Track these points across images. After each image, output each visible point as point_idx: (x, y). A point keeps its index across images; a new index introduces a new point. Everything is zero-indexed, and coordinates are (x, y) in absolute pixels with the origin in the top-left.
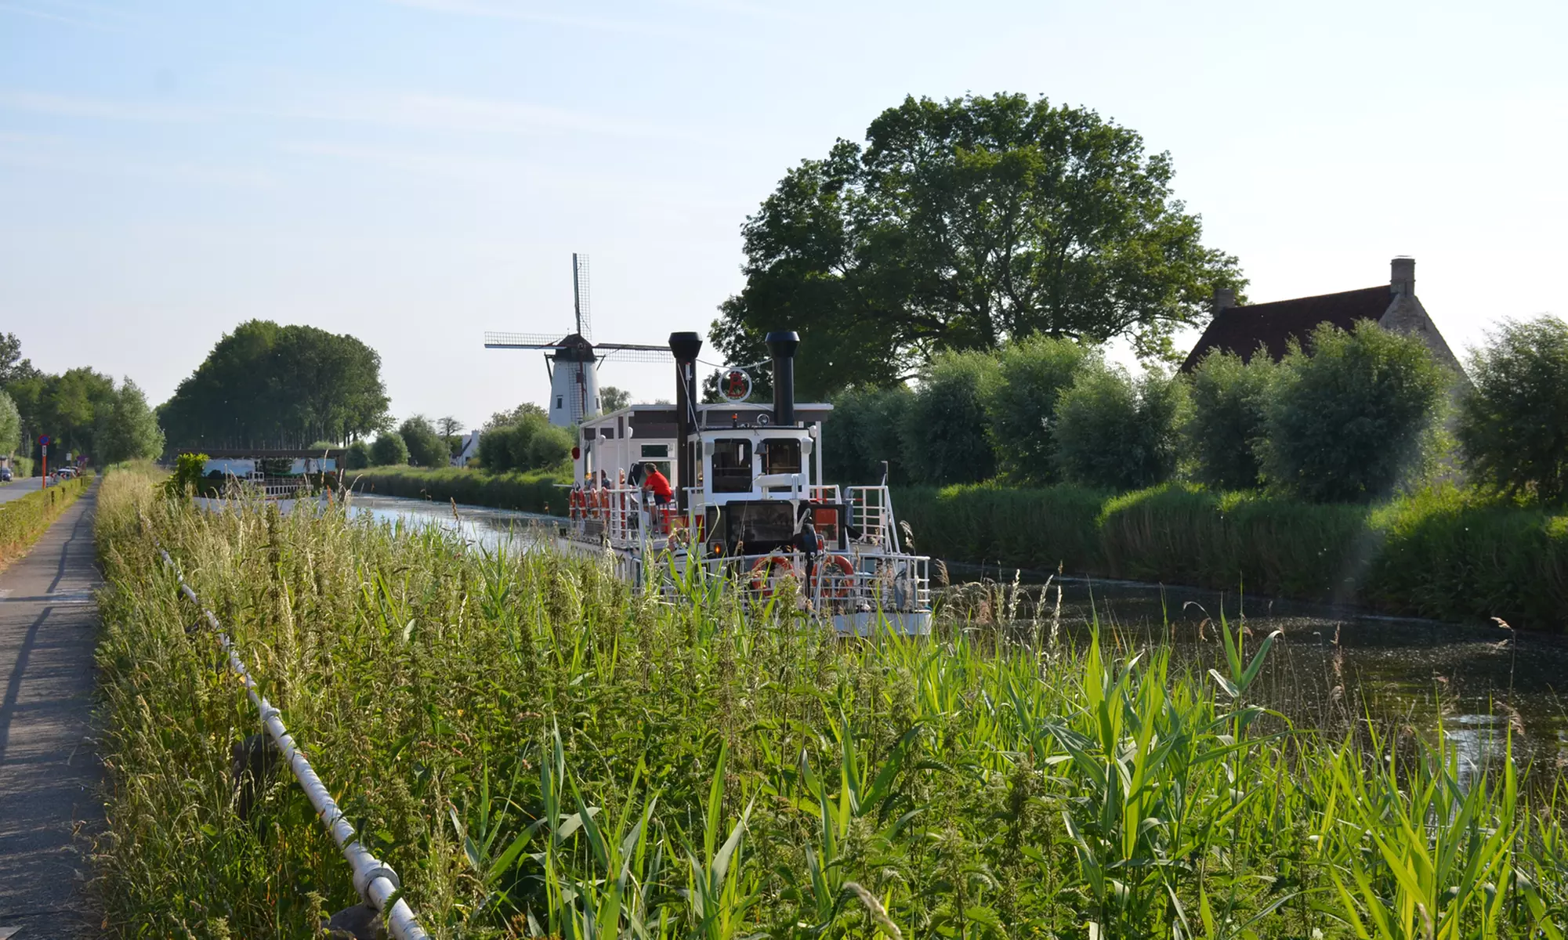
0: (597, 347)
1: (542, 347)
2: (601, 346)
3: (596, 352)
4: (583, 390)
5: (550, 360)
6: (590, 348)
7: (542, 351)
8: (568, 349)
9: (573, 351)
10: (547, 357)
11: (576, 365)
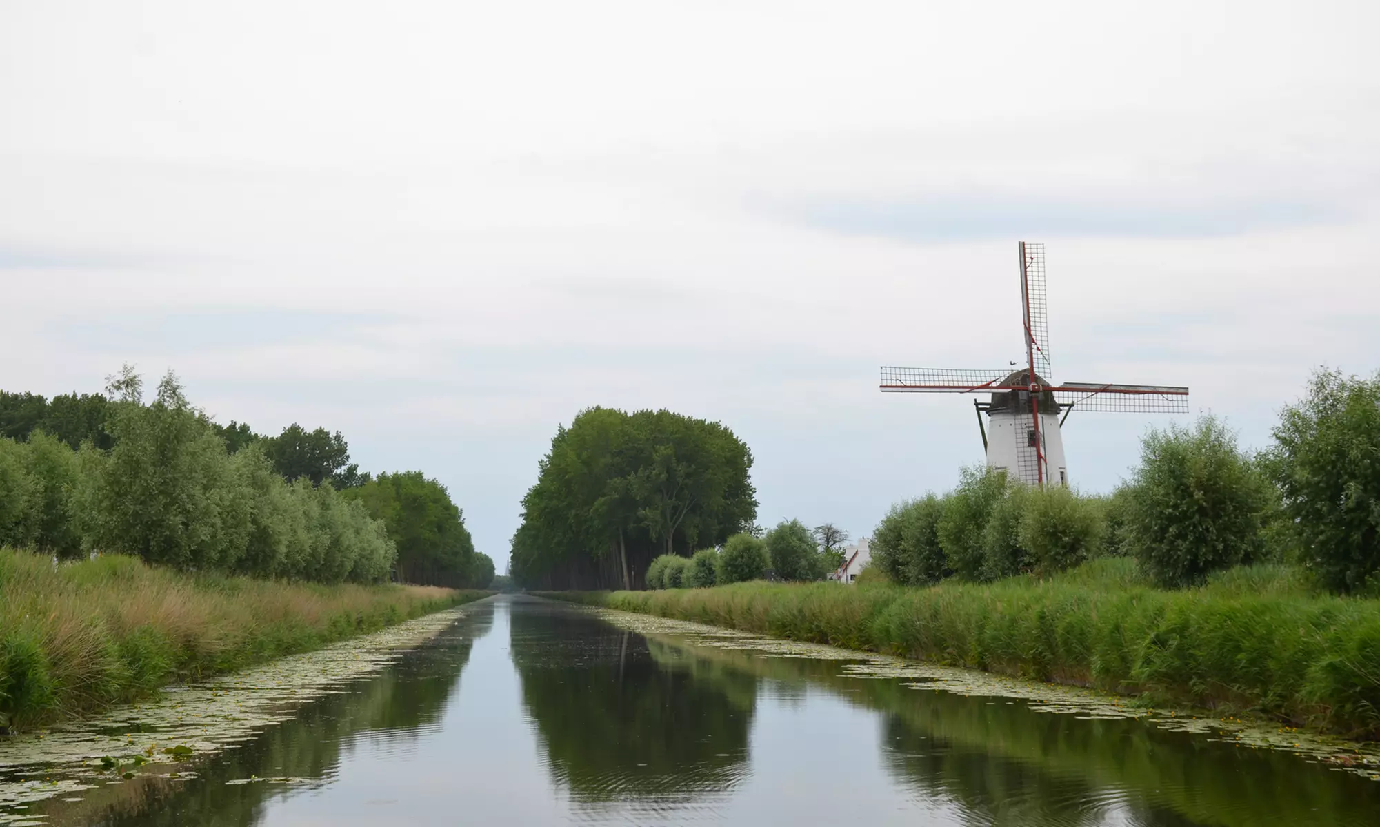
0: (1059, 390)
1: (972, 389)
2: (1066, 388)
3: (1059, 398)
4: (1039, 457)
5: (983, 413)
6: (1049, 390)
7: (972, 396)
8: (1014, 394)
9: (1023, 396)
10: (978, 407)
11: (1026, 419)
